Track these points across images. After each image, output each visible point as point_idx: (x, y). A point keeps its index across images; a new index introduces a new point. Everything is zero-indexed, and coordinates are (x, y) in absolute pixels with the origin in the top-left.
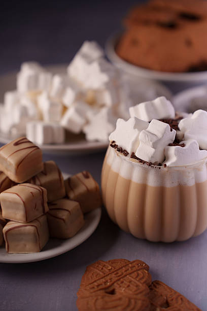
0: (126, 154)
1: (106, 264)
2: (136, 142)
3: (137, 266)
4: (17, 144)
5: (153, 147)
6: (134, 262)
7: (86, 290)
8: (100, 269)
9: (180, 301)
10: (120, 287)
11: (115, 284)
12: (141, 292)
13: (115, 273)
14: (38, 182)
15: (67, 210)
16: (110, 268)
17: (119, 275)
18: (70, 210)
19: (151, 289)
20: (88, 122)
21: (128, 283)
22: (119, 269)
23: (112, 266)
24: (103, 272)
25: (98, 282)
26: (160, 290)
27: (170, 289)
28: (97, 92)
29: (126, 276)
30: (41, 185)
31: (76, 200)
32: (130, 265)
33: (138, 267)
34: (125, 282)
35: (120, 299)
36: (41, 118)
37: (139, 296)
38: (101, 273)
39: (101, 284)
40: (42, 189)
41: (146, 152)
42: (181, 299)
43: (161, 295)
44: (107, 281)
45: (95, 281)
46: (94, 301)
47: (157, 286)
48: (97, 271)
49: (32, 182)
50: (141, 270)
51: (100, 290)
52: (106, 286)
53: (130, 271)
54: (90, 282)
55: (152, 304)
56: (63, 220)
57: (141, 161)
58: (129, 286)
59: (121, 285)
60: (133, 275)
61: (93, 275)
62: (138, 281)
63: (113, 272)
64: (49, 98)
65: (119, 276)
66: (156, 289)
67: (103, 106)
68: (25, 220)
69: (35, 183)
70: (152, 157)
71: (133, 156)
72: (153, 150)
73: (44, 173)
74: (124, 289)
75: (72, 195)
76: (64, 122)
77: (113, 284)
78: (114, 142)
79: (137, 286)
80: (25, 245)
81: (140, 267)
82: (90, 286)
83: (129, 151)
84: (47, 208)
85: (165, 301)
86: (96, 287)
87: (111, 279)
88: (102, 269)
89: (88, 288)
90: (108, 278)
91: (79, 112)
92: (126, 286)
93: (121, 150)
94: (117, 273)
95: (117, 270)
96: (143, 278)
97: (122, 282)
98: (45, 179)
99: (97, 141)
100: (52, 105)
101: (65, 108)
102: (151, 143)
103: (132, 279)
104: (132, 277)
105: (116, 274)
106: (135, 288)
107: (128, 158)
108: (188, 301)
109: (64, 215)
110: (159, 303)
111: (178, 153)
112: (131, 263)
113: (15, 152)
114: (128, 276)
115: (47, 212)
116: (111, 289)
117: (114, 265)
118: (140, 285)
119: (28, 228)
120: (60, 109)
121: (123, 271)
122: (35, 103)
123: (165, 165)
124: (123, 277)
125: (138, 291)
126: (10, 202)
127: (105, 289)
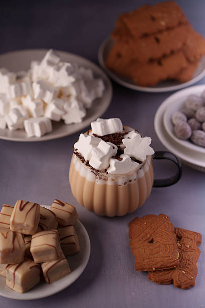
11: (153, 235)
20: (66, 113)
21: (161, 234)
25: (141, 235)
36: (30, 116)
39: (144, 237)
44: (147, 234)
51: (145, 240)
58: (162, 236)
59: (157, 235)
64: (33, 99)
67: (69, 96)
74: (159, 238)
76: (48, 115)
77: (151, 236)
79: (167, 235)
86: (141, 240)
87: (149, 232)
91: (57, 106)
99: (73, 124)
100: (37, 105)
101: (45, 105)
106: (166, 237)
116: (151, 239)
118: (169, 233)
120: (42, 105)
127: (147, 240)
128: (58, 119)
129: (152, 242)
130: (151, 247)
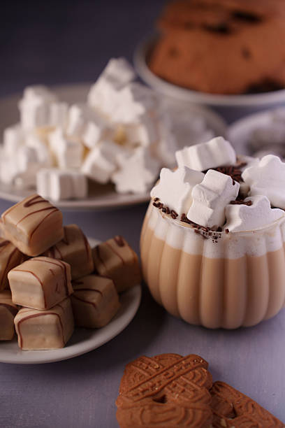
0: (174, 215)
1: (153, 362)
2: (187, 200)
3: (192, 363)
4: (28, 205)
5: (211, 208)
6: (188, 357)
7: (127, 397)
8: (144, 368)
9: (251, 409)
10: (172, 392)
11: (166, 389)
12: (200, 399)
13: (164, 373)
14: (57, 255)
15: (98, 291)
16: (157, 366)
17: (170, 375)
18: (101, 290)
19: (213, 394)
20: (118, 168)
21: (182, 388)
22: (170, 367)
23: (160, 364)
24: (148, 372)
25: (143, 386)
26: (224, 394)
27: (237, 392)
28: (128, 127)
29: (178, 377)
30: (62, 259)
31: (108, 276)
32: (183, 362)
33: (194, 364)
34: (178, 385)
35: (174, 409)
36: (55, 164)
37: (198, 405)
38: (146, 374)
39: (148, 390)
40: (64, 265)
41: (202, 213)
42: (253, 406)
43: (226, 402)
44: (155, 385)
45: (139, 385)
46: (139, 413)
47: (220, 389)
48: (140, 371)
49: (50, 255)
50: (199, 369)
51: (147, 396)
52: (154, 391)
53: (184, 370)
54: (133, 387)
55: (214, 414)
56: (93, 304)
57: (195, 225)
58: (184, 391)
59: (173, 389)
60: (188, 375)
61: (135, 376)
62: (196, 384)
63: (162, 372)
64: (65, 136)
65: (170, 378)
66: (219, 394)
67: (137, 145)
68: (43, 306)
69: (53, 257)
70: (209, 220)
71: (184, 219)
72: (211, 211)
73: (66, 242)
74: (177, 395)
75: (102, 270)
76: (86, 169)
77: (163, 388)
78: (157, 199)
79: (194, 391)
80: (44, 339)
81: (196, 365)
82: (132, 392)
83: (178, 211)
84: (71, 290)
85: (231, 409)
86: (140, 394)
87: (159, 382)
88: (147, 368)
89: (131, 395)
90: (155, 380)
91: (105, 154)
92: (180, 391)
93: (168, 211)
94: (168, 374)
95: (167, 369)
96: (201, 379)
97: (175, 386)
98: (66, 251)
99: (131, 193)
100: (70, 146)
101: (87, 150)
102: (208, 202)
103: (188, 382)
104: (187, 379)
105: (165, 375)
106: (192, 393)
107: (177, 222)
108: (261, 408)
109: (94, 298)
110: (224, 412)
111: (243, 214)
112: (185, 359)
113: (26, 217)
114: (181, 377)
115: (72, 295)
116: (160, 395)
117: (162, 362)
118: (199, 388)
119: (48, 316)
120: (79, 150)
121: (175, 370)
122: (46, 143)
123: (227, 231)
124: (175, 379)
125: (196, 398)
126: (23, 283)
127: (152, 395)
128: (103, 178)
129: (163, 400)
130: (156, 409)
